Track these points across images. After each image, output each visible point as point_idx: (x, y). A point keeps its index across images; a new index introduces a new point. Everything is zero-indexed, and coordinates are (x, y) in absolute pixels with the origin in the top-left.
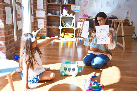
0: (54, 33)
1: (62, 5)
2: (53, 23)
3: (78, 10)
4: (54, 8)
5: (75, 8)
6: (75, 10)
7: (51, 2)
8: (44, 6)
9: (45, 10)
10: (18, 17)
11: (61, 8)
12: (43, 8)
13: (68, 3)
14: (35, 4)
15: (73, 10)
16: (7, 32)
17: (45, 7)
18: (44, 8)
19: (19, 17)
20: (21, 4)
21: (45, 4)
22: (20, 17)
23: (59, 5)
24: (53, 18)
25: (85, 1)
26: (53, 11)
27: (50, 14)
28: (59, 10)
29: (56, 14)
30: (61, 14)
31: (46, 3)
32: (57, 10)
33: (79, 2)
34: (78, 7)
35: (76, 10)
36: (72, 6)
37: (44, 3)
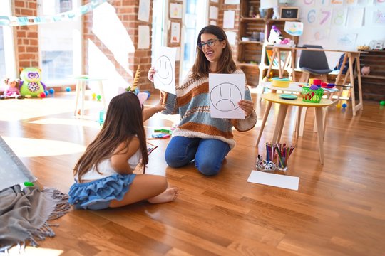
0: (253, 78)
1: (268, 22)
2: (253, 57)
3: (299, 32)
4: (258, 27)
5: (295, 26)
6: (292, 31)
7: (250, 15)
8: (235, 22)
9: (237, 30)
10: (172, 41)
11: (266, 27)
12: (233, 27)
13: (282, 17)
14: (221, 20)
15: (287, 32)
16: (139, 59)
17: (237, 25)
18: (235, 28)
19: (174, 41)
20: (183, 20)
21: (237, 20)
22: (178, 41)
23: (262, 22)
24: (254, 48)
25: (323, 12)
26: (254, 33)
27: (245, 40)
28: (264, 31)
29: (258, 40)
30: (266, 40)
31: (240, 17)
32: (260, 31)
33: (310, 15)
34: (300, 26)
35: (294, 33)
36: (286, 23)
37: (235, 17)
